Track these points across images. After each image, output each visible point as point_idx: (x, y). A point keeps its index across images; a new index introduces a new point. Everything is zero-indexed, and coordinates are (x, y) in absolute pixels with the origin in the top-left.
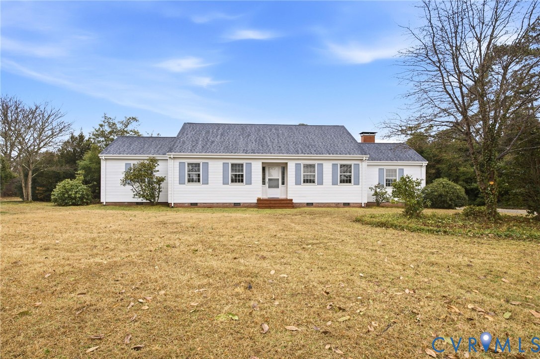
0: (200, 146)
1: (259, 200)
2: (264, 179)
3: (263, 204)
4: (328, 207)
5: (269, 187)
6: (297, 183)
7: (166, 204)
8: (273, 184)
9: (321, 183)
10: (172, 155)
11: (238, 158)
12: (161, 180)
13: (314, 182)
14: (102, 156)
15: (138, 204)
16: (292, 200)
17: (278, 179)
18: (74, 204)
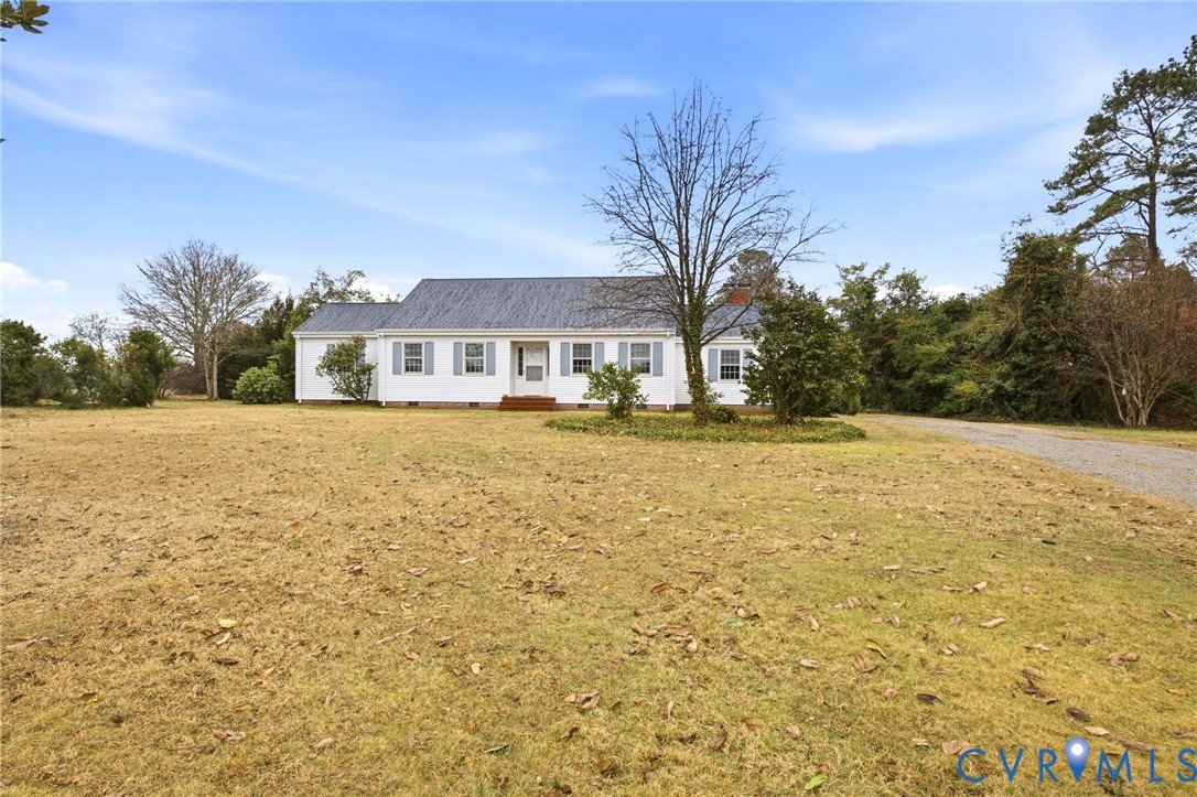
1: (505, 398)
2: (521, 365)
3: (510, 404)
5: (527, 380)
6: (564, 372)
7: (376, 404)
8: (533, 374)
10: (382, 332)
11: (476, 335)
12: (367, 370)
14: (297, 335)
15: (343, 402)
16: (554, 399)
17: (541, 367)
18: (261, 402)
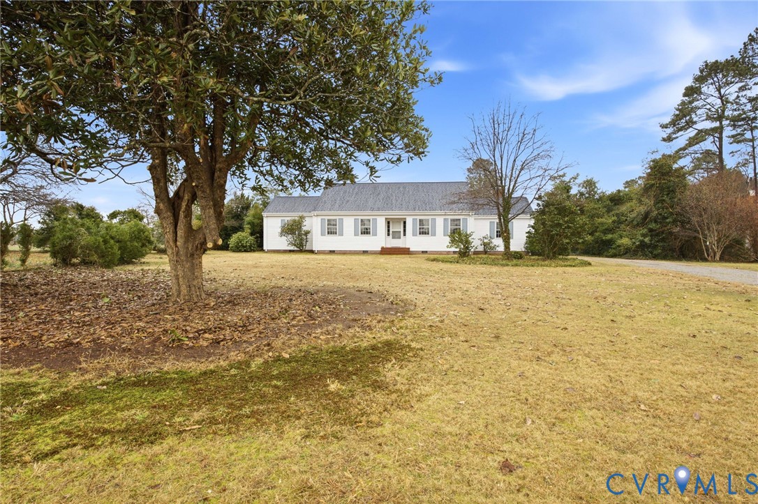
0: (337, 205)
1: (382, 248)
2: (389, 231)
3: (385, 251)
4: (440, 254)
5: (393, 238)
6: (414, 234)
7: (312, 252)
8: (396, 235)
9: (434, 234)
10: (316, 213)
11: (365, 215)
12: (307, 233)
13: (428, 234)
14: (264, 214)
15: (290, 251)
16: (409, 249)
17: (400, 232)
18: (245, 251)
